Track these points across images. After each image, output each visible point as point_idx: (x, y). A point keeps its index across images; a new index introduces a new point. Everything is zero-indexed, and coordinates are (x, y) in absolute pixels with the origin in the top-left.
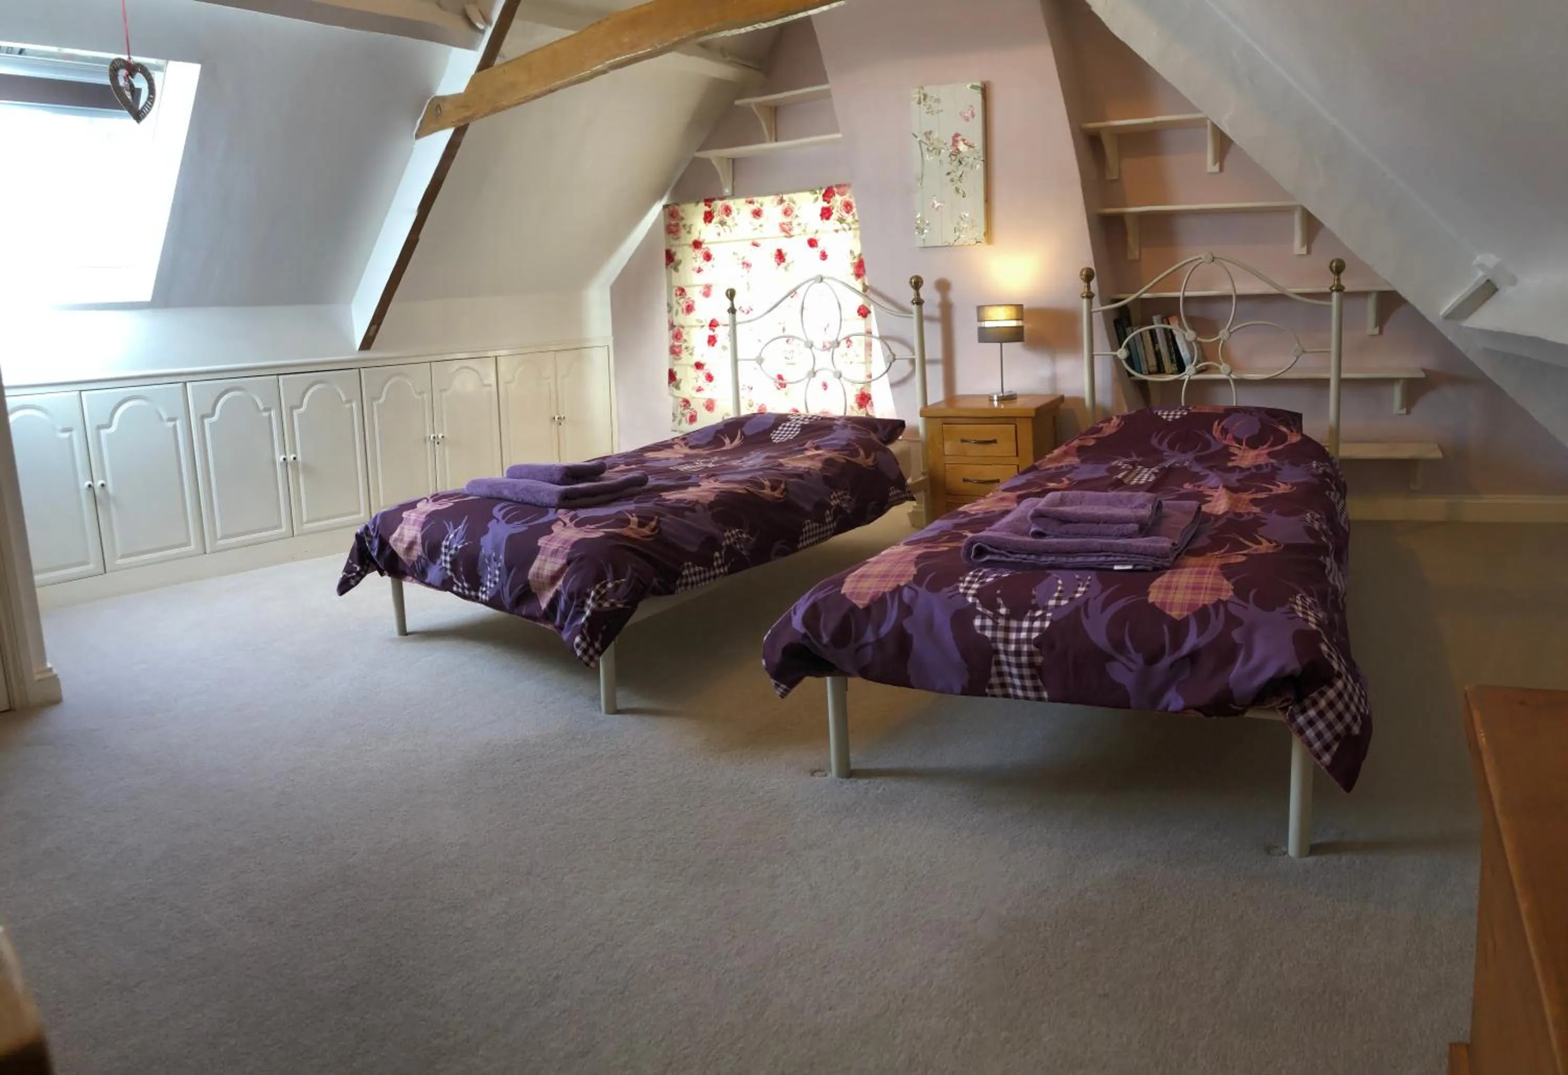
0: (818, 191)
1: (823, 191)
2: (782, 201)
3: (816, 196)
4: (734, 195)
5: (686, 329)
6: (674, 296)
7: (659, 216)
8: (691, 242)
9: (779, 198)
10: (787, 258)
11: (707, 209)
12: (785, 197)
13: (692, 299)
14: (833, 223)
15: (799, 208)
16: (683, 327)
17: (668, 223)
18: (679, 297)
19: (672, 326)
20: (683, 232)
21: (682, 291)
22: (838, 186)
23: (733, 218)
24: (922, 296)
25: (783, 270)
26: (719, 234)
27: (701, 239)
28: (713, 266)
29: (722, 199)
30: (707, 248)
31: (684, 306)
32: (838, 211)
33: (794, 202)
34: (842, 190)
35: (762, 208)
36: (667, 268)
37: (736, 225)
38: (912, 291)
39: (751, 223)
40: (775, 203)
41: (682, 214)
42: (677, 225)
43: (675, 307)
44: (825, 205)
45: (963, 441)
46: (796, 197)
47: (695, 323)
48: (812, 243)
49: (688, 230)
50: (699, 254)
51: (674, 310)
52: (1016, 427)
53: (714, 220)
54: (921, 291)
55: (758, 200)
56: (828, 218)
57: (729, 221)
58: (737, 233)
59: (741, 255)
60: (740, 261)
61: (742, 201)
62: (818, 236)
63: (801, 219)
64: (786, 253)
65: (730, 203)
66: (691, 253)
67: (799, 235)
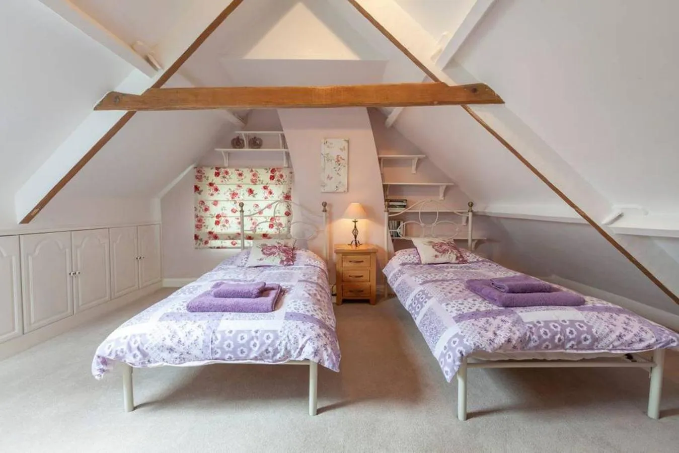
0: (268, 169)
1: (271, 170)
2: (252, 171)
3: (267, 171)
4: (229, 167)
5: (205, 218)
6: (199, 204)
7: (191, 171)
8: (208, 183)
9: (250, 170)
11: (217, 171)
12: (253, 170)
13: (208, 206)
14: (274, 181)
15: (260, 174)
16: (203, 217)
17: (196, 174)
18: (201, 205)
19: (197, 216)
20: (204, 179)
21: (203, 202)
22: (277, 169)
25: (252, 197)
26: (222, 181)
27: (213, 182)
28: (219, 193)
29: (224, 168)
30: (216, 186)
31: (204, 208)
32: (277, 177)
33: (257, 172)
34: (279, 170)
35: (243, 173)
36: (195, 193)
37: (231, 178)
39: (238, 178)
40: (249, 172)
41: (203, 172)
42: (201, 176)
43: (199, 209)
44: (272, 174)
45: (351, 262)
46: (258, 170)
47: (209, 216)
48: (265, 188)
49: (207, 178)
50: (212, 188)
52: (370, 256)
53: (220, 176)
55: (241, 169)
56: (273, 179)
57: (228, 177)
58: (231, 181)
59: (232, 190)
60: (232, 193)
61: (234, 169)
62: (268, 185)
63: (261, 179)
64: (253, 191)
65: (228, 170)
66: (208, 187)
67: (259, 184)
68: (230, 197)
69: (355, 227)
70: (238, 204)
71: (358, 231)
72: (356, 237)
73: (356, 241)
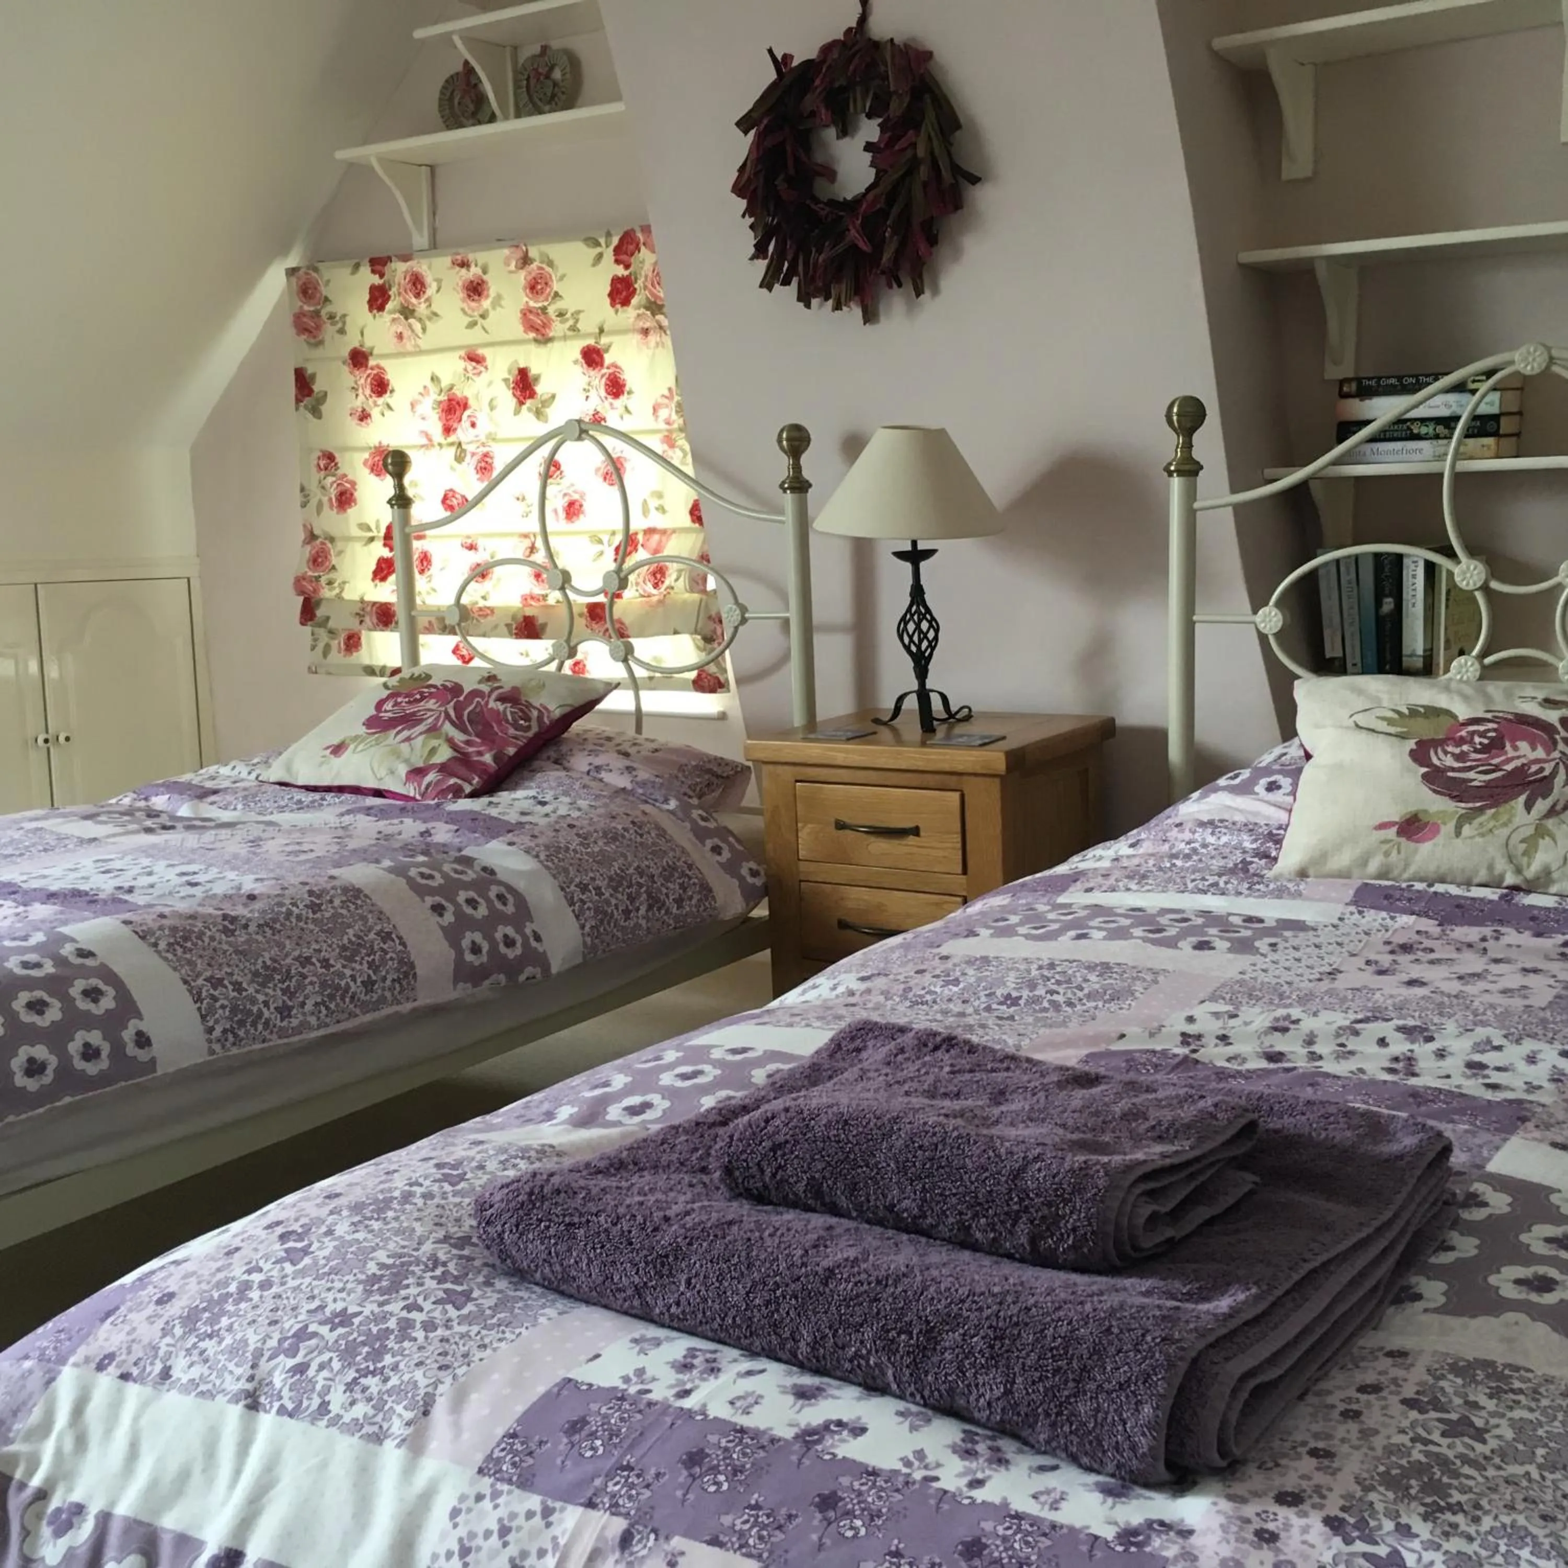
0: (602, 241)
1: (615, 241)
2: (526, 261)
3: (599, 250)
5: (339, 545)
6: (314, 470)
7: (282, 295)
8: (345, 353)
9: (519, 254)
10: (540, 389)
11: (376, 280)
12: (533, 252)
13: (350, 477)
14: (629, 314)
15: (562, 278)
16: (332, 540)
17: (297, 310)
18: (323, 473)
19: (312, 537)
20: (329, 330)
21: (329, 460)
22: (646, 229)
23: (428, 300)
24: (806, 474)
25: (531, 417)
26: (400, 336)
27: (366, 347)
28: (389, 407)
29: (406, 258)
30: (378, 367)
31: (333, 493)
32: (645, 288)
33: (551, 264)
35: (485, 277)
36: (297, 409)
37: (435, 314)
38: (785, 461)
39: (464, 312)
40: (512, 267)
41: (325, 291)
42: (317, 314)
43: (316, 495)
44: (620, 271)
45: (841, 826)
46: (556, 251)
48: (591, 358)
49: (340, 325)
50: (363, 379)
51: (313, 503)
52: (962, 797)
53: (389, 306)
54: (804, 459)
55: (480, 257)
56: (626, 302)
57: (421, 309)
58: (436, 334)
59: (445, 383)
60: (443, 397)
61: (447, 260)
62: (604, 340)
63: (568, 303)
64: (537, 379)
65: (422, 266)
66: (346, 376)
67: (565, 338)
68: (435, 426)
69: (917, 593)
70: (470, 463)
71: (934, 625)
72: (921, 671)
73: (923, 695)
